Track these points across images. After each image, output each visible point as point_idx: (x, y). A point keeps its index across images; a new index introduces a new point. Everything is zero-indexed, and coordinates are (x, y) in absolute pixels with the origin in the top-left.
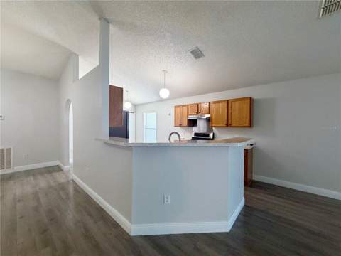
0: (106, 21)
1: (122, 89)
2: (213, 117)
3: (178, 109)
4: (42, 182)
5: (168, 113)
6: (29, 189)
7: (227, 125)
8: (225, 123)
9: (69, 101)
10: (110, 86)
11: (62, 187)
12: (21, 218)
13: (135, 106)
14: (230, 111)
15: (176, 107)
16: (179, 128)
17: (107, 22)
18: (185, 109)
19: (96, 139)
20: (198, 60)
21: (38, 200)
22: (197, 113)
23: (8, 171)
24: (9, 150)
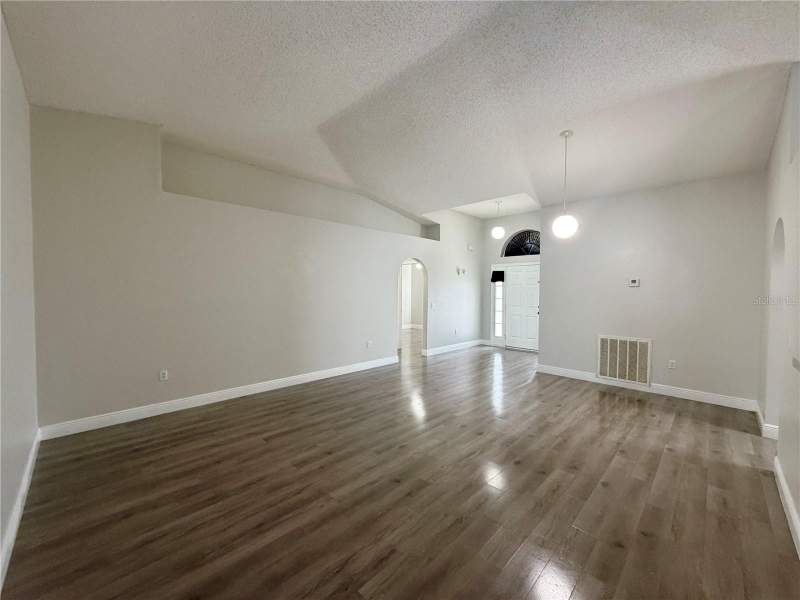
24: (644, 346)
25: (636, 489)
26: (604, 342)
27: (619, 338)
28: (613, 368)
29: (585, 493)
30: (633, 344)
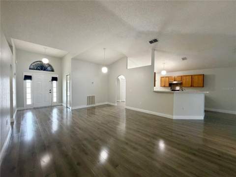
2: (184, 82)
7: (191, 86)
14: (193, 80)
15: (162, 77)
16: (164, 87)
17: (154, 50)
22: (175, 80)
23: (95, 105)
24: (94, 96)
26: (88, 97)
27: (91, 95)
28: (89, 103)
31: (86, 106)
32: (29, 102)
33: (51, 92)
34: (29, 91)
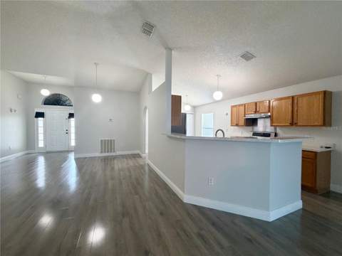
0: (169, 49)
1: (180, 97)
2: (274, 116)
3: (235, 109)
4: (131, 163)
5: (225, 113)
6: (125, 165)
7: (292, 124)
8: (289, 122)
9: (146, 108)
10: (172, 96)
11: (142, 167)
12: (124, 179)
13: (194, 108)
14: (295, 109)
15: (232, 107)
16: (236, 127)
17: (171, 50)
18: (242, 108)
19: (163, 134)
20: (249, 62)
21: (130, 172)
22: (256, 112)
23: (114, 154)
24: (114, 141)
25: (130, 176)
26: (102, 141)
27: (107, 139)
28: (105, 150)
29: (121, 183)
30: (111, 140)
31: (98, 154)
32: (41, 144)
33: (67, 132)
34: (41, 130)
